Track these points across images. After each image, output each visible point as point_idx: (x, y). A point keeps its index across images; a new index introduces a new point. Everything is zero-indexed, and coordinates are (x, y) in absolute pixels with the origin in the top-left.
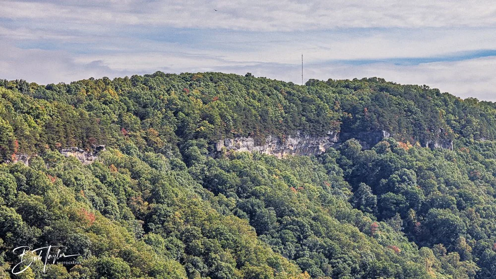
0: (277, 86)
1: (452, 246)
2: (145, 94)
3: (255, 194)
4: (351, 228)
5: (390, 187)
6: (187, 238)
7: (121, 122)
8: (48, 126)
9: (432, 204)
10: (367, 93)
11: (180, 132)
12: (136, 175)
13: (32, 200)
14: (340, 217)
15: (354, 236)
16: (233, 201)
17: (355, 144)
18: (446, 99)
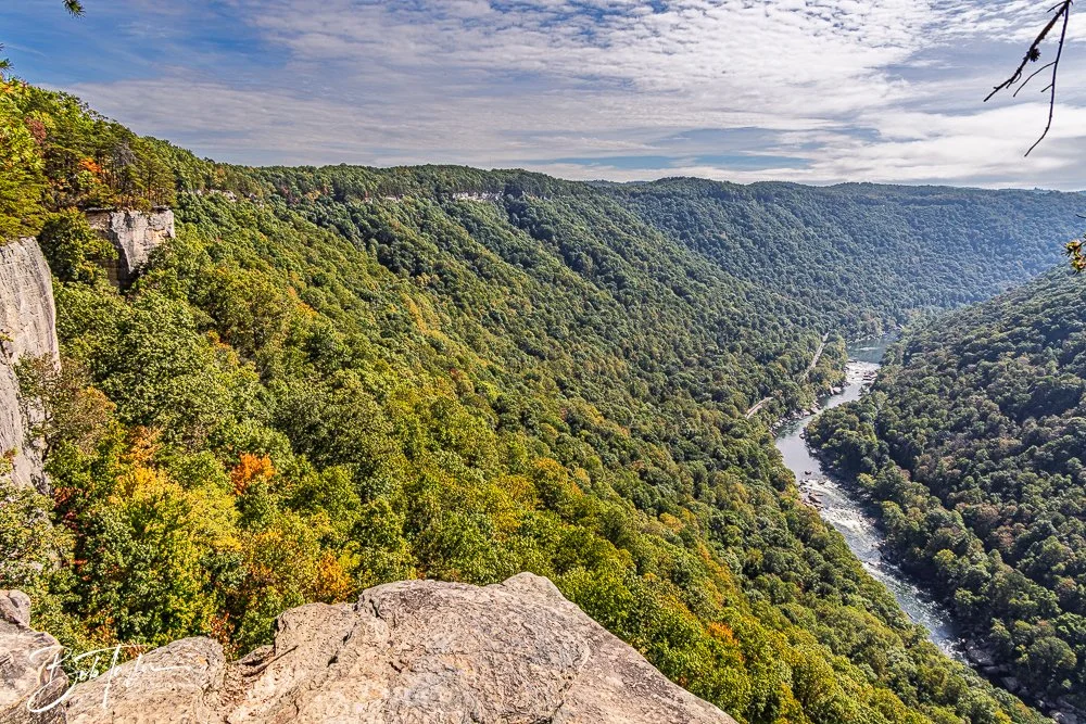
0: (478, 171)
1: (550, 240)
2: (422, 173)
3: (469, 217)
4: (508, 232)
5: (525, 215)
6: (439, 235)
7: (412, 186)
8: (380, 186)
9: (542, 222)
10: (516, 175)
11: (437, 190)
12: (417, 208)
13: (374, 217)
14: (504, 227)
15: (509, 235)
16: (459, 220)
17: (511, 196)
18: (549, 178)
